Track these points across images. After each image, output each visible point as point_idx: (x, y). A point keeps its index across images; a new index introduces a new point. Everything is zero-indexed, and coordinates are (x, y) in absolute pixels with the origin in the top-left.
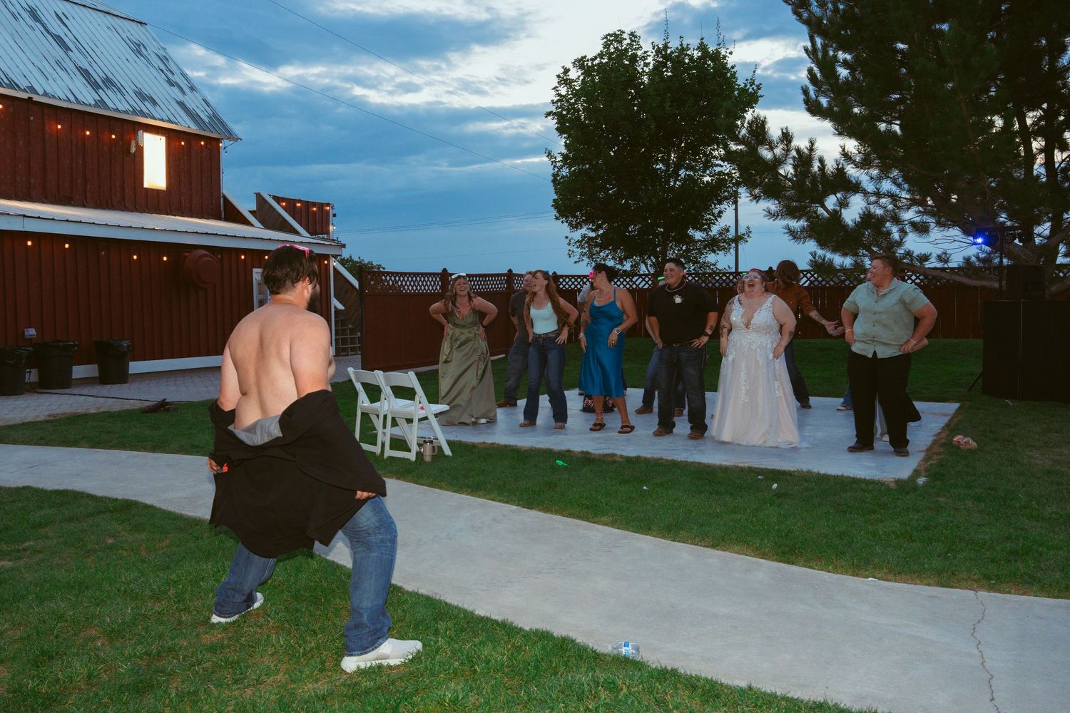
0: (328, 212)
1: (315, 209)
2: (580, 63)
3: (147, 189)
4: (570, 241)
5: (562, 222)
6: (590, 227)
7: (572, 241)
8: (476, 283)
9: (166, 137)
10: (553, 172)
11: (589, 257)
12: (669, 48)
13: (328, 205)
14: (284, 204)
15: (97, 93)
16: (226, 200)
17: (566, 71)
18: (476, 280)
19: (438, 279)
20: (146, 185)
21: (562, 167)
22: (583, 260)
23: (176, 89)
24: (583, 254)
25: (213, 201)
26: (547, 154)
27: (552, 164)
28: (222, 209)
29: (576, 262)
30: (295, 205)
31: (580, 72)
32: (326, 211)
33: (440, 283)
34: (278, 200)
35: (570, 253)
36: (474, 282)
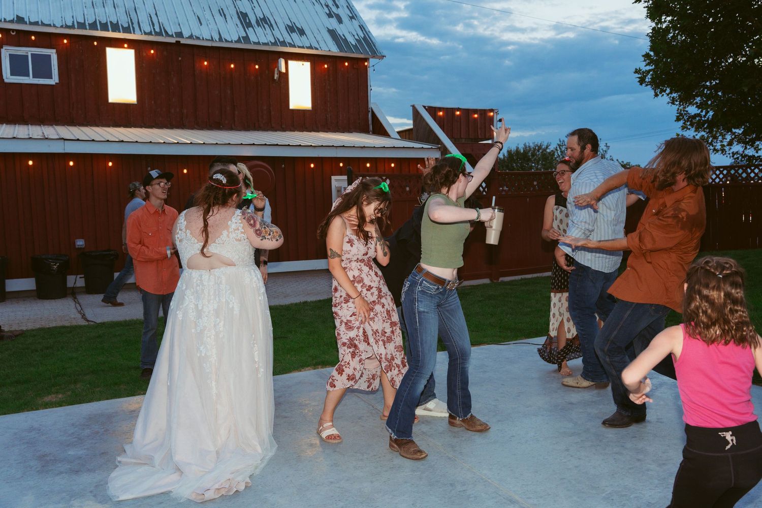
0: (492, 119)
1: (476, 116)
3: (293, 110)
9: (311, 63)
13: (492, 110)
14: (441, 113)
15: (245, 31)
16: (374, 115)
20: (292, 106)
23: (334, 21)
25: (361, 116)
28: (370, 122)
30: (453, 114)
32: (490, 116)
34: (432, 111)
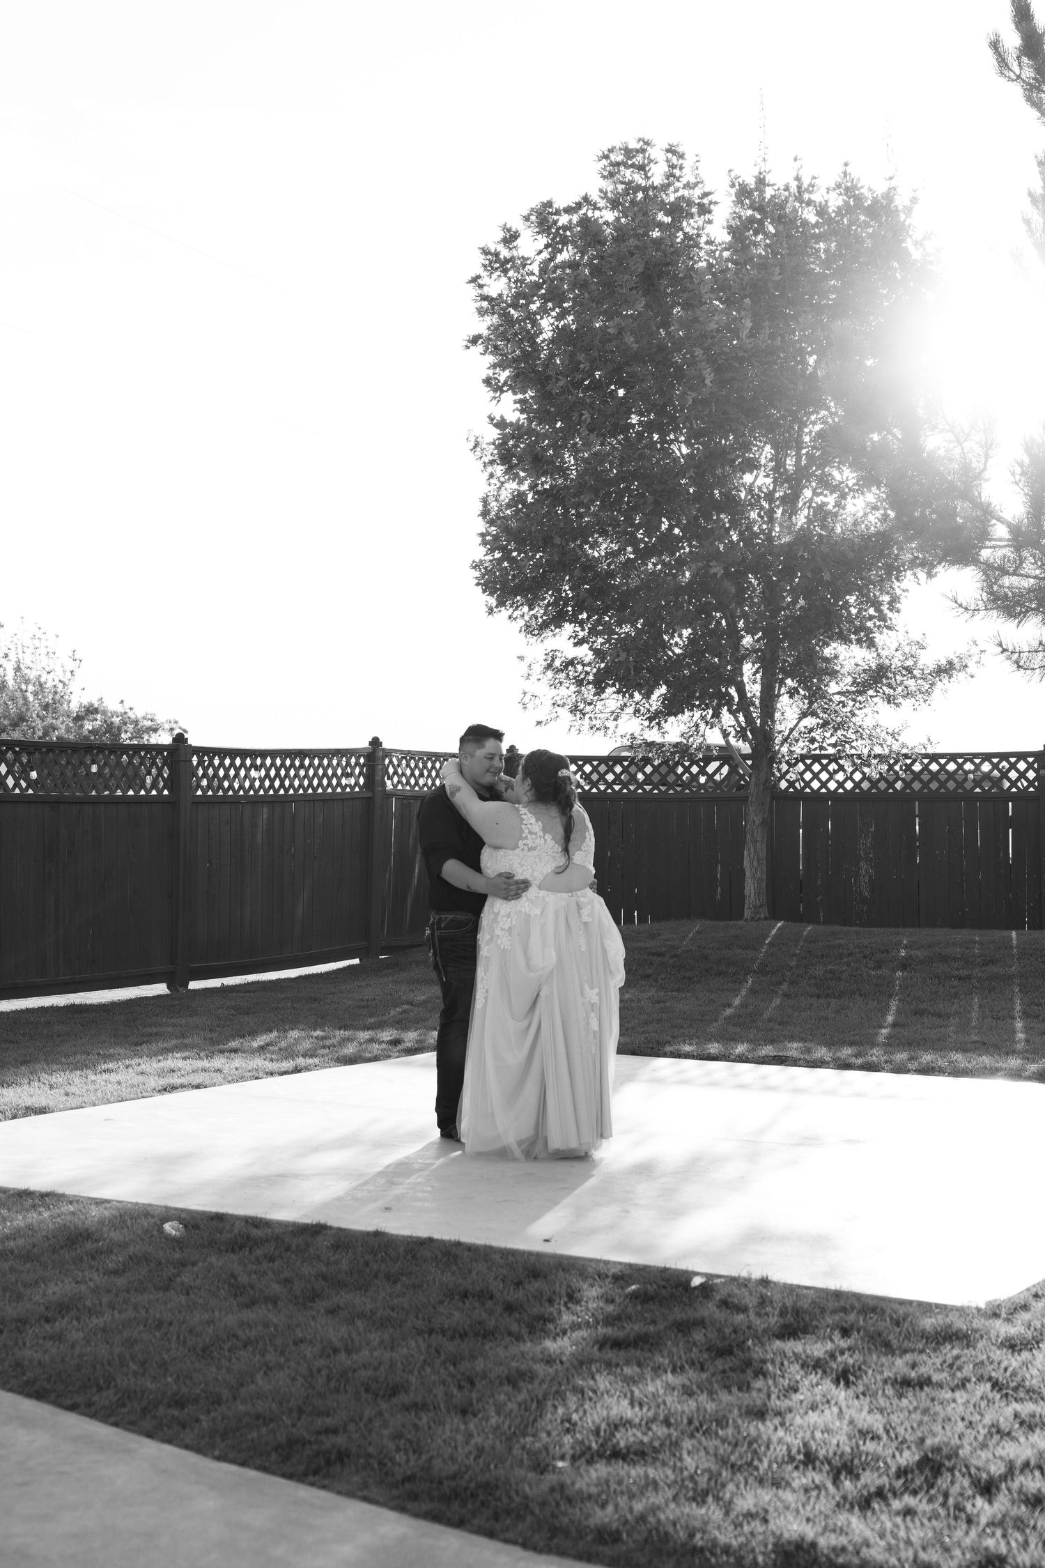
2: (543, 218)
10: (484, 490)
12: (769, 185)
17: (511, 238)
26: (472, 445)
29: (539, 723)
31: (543, 240)
33: (165, 772)
35: (527, 699)
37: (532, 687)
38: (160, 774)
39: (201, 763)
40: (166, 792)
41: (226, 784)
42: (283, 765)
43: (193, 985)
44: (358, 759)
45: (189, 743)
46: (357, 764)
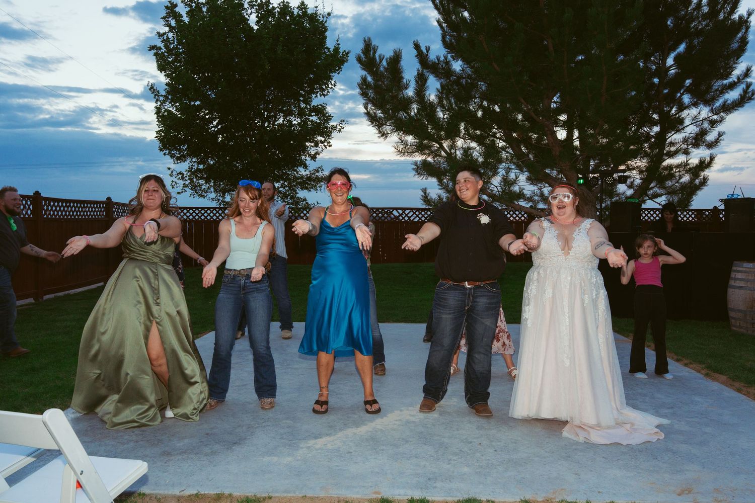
4: (172, 172)
5: (165, 154)
6: (194, 160)
7: (174, 173)
8: (73, 209)
10: (156, 105)
11: (192, 189)
12: (271, 4)
17: (174, 5)
18: (74, 206)
19: (29, 203)
21: (164, 102)
22: (186, 191)
24: (185, 186)
26: (149, 87)
27: (155, 97)
29: (179, 193)
31: (187, 9)
33: (31, 207)
35: (174, 184)
36: (72, 208)
37: (176, 180)
38: (29, 208)
39: (45, 204)
40: (31, 216)
41: (52, 213)
42: (77, 206)
43: (46, 297)
44: (103, 205)
45: (42, 195)
46: (103, 207)
